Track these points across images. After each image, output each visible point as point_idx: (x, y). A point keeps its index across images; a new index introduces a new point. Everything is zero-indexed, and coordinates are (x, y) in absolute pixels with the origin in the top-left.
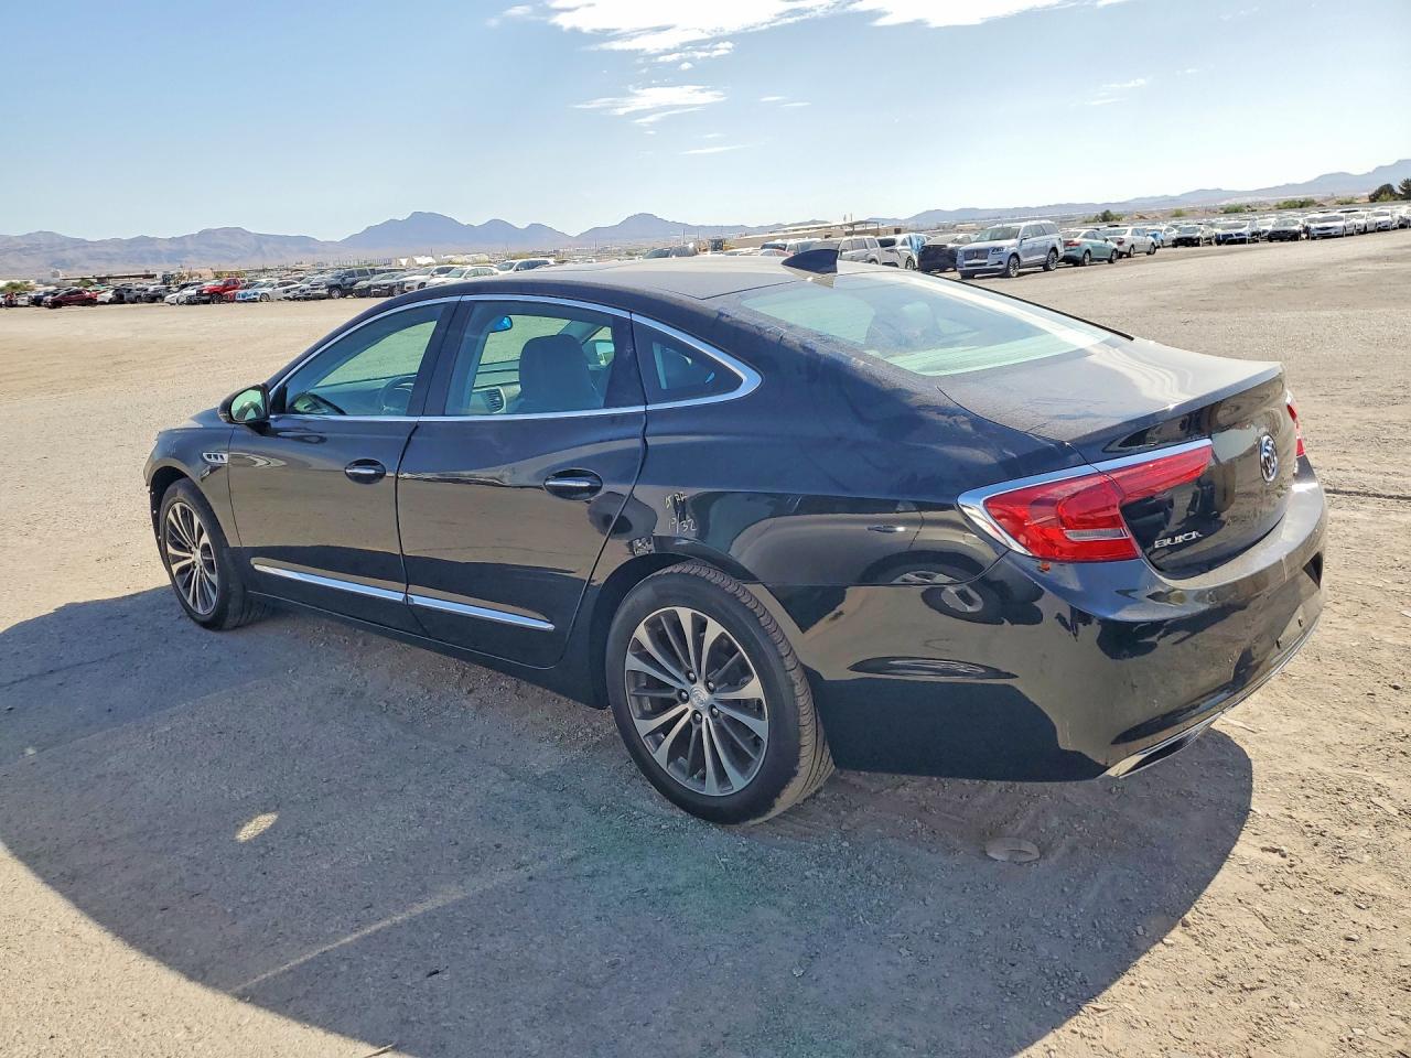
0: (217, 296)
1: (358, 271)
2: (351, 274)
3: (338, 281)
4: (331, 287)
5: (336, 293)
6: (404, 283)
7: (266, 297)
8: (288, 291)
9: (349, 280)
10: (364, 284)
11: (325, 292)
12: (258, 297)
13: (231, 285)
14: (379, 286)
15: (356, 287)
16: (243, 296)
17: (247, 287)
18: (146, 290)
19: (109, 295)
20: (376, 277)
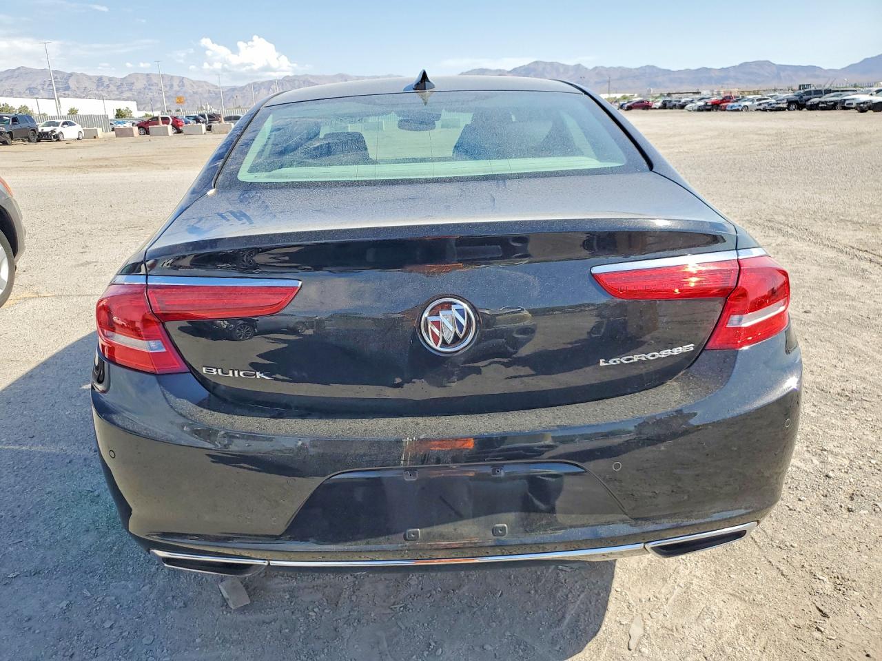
0: (716, 106)
1: (814, 91)
2: (809, 93)
3: (797, 98)
4: (790, 102)
5: (793, 107)
6: (845, 100)
7: (746, 108)
8: (760, 104)
9: (805, 97)
10: (815, 100)
11: (785, 106)
12: (740, 108)
13: (727, 99)
14: (826, 102)
15: (809, 103)
16: (731, 107)
17: (736, 101)
18: (680, 101)
19: (659, 104)
20: (827, 95)
